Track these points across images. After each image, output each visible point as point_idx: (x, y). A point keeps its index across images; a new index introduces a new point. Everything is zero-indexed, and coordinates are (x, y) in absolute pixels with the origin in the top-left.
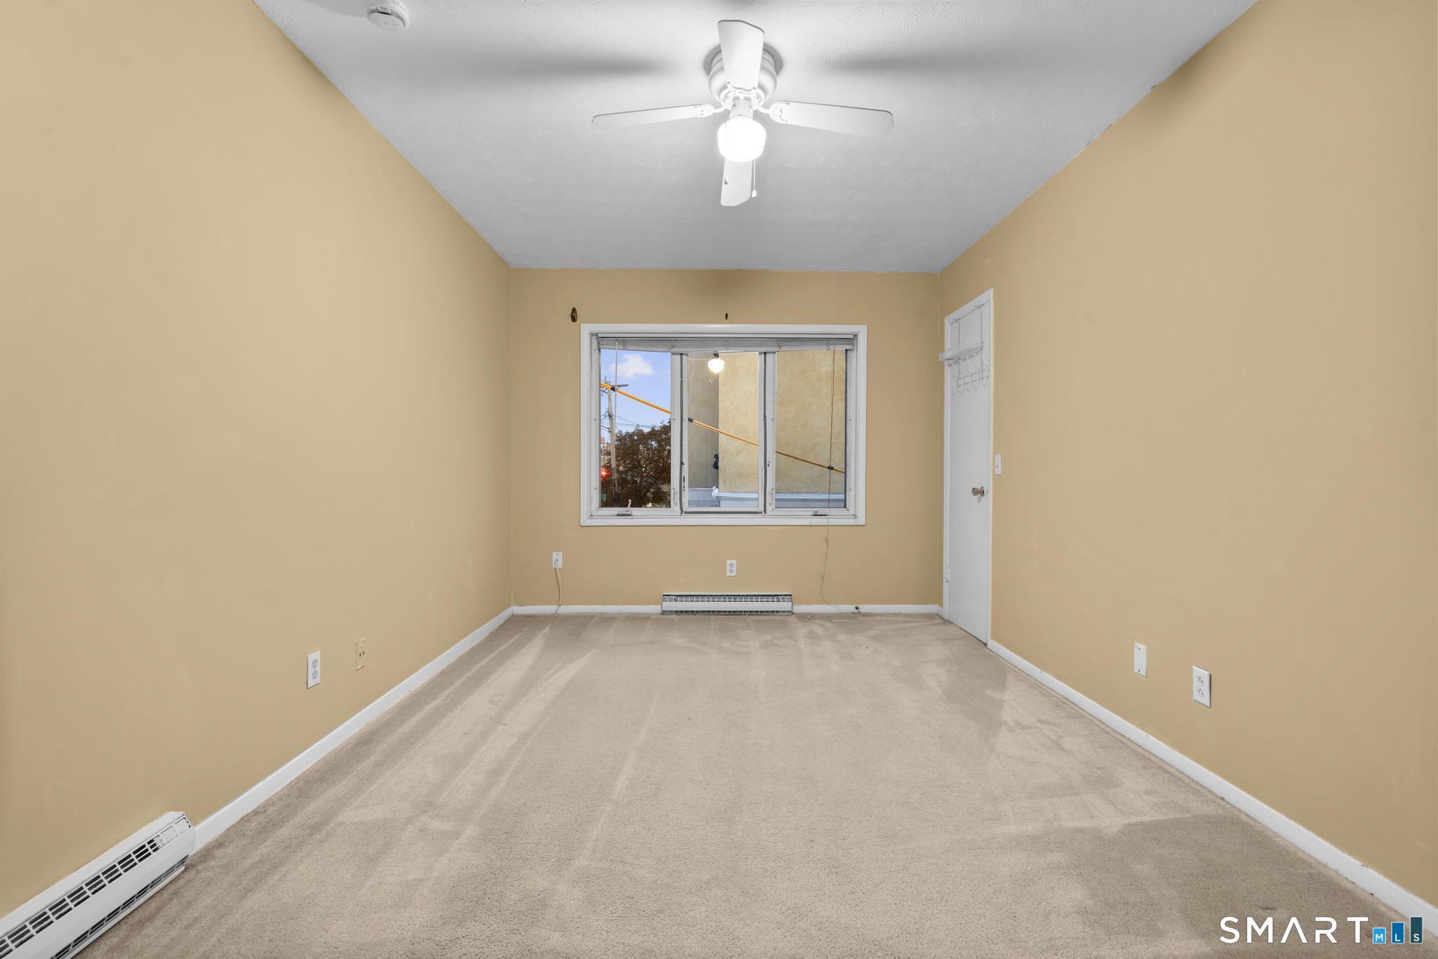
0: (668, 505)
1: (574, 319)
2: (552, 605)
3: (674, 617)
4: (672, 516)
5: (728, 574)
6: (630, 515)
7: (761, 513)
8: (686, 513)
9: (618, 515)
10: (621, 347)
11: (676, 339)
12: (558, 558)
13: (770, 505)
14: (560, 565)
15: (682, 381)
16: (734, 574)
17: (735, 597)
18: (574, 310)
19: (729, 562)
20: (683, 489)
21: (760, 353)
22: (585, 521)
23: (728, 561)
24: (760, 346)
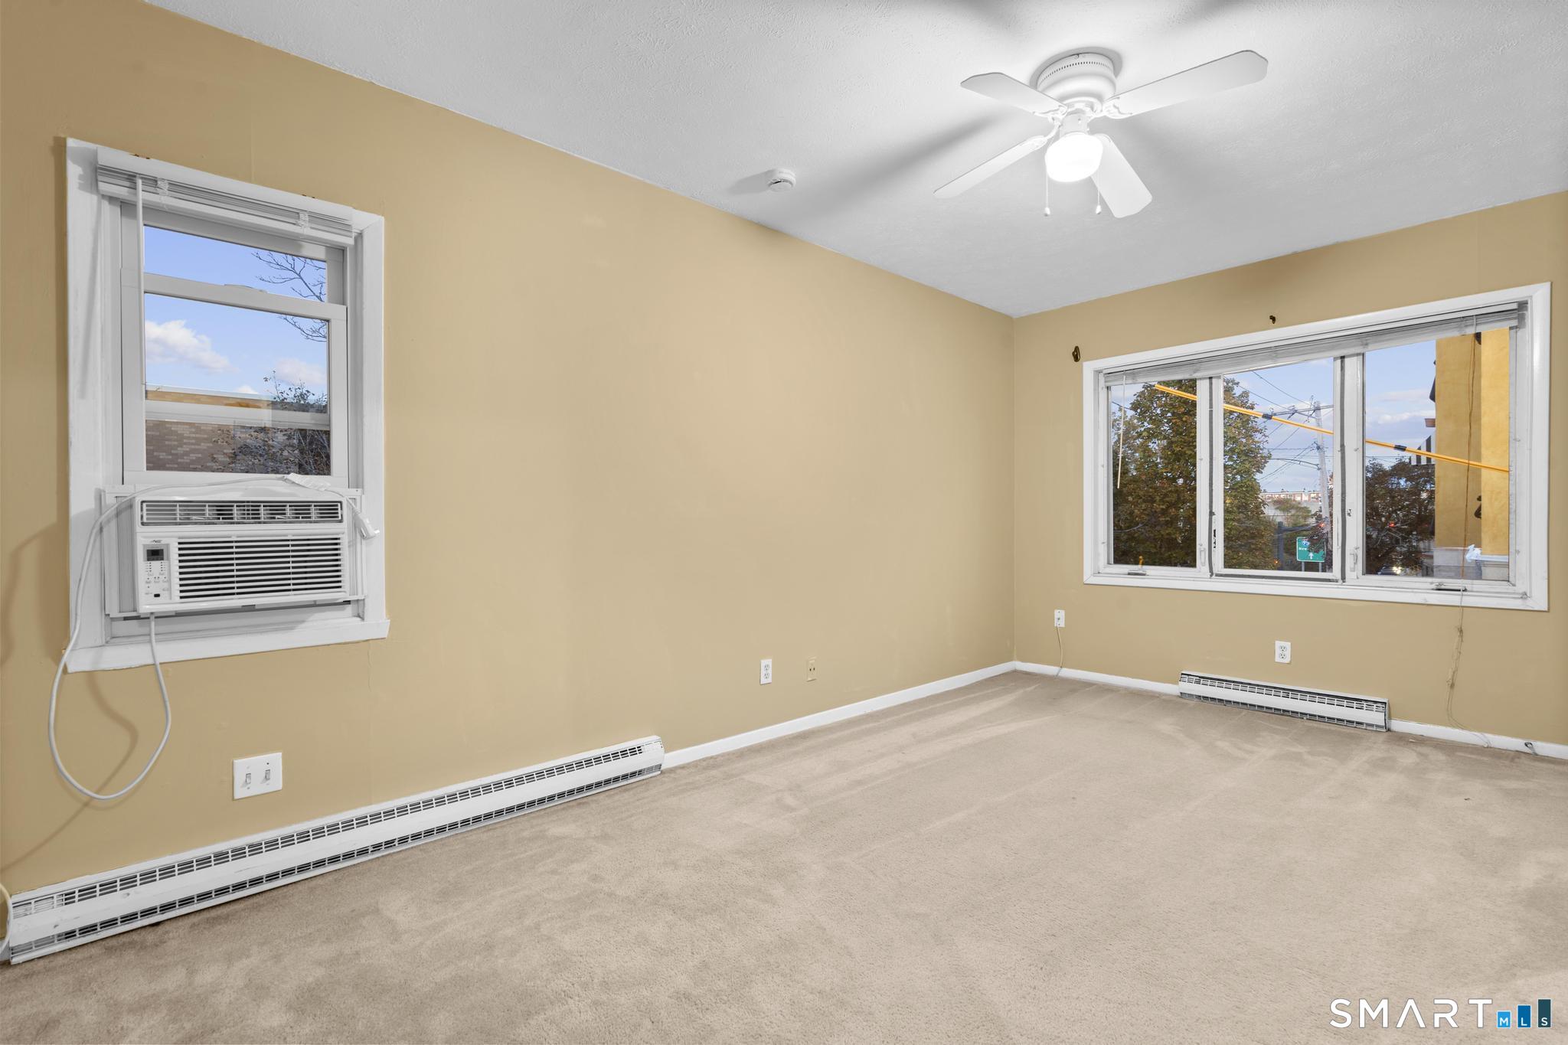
0: (1193, 564)
1: (1076, 358)
2: (1054, 666)
3: (1193, 702)
4: (1195, 579)
5: (1278, 659)
6: (1144, 575)
7: (1337, 581)
8: (1217, 575)
9: (1129, 574)
10: (1130, 381)
11: (1200, 361)
12: (1060, 617)
13: (1353, 570)
14: (1061, 624)
15: (1211, 412)
16: (1287, 660)
17: (1287, 692)
18: (1077, 349)
19: (1278, 644)
20: (1213, 545)
21: (1335, 359)
22: (1088, 577)
23: (1277, 642)
24: (1332, 348)
